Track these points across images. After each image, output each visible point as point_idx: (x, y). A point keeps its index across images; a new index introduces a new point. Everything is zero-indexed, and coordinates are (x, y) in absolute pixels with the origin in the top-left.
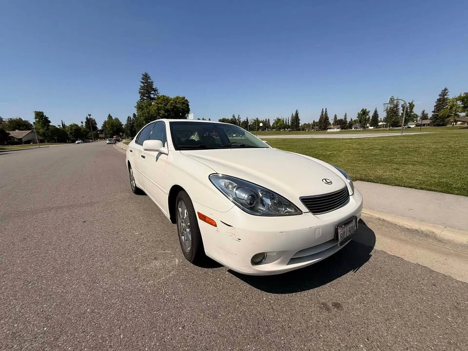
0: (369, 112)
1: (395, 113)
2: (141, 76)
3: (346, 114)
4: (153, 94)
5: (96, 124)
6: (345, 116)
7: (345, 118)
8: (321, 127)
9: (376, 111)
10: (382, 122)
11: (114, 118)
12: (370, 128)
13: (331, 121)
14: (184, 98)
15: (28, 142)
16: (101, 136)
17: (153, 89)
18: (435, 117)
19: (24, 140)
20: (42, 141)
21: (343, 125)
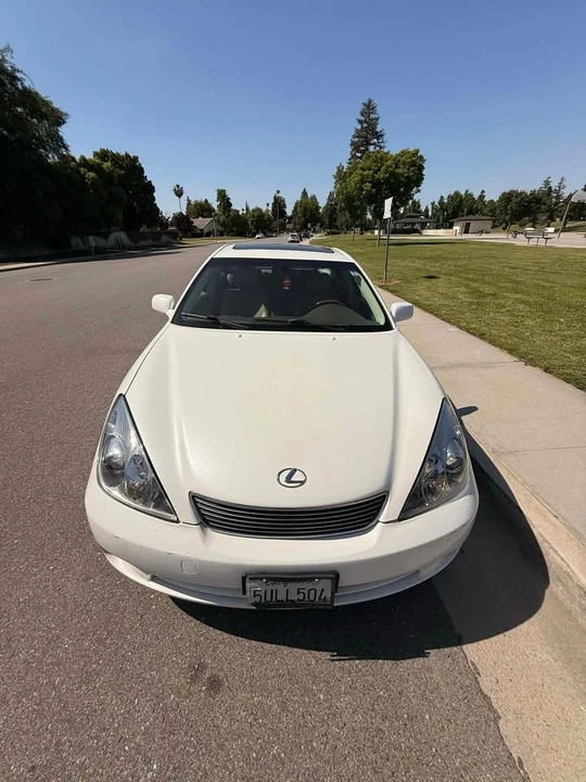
2: (361, 107)
4: (374, 144)
5: (285, 206)
11: (309, 196)
14: (417, 151)
15: (208, 235)
16: (288, 226)
17: (377, 133)
19: (205, 231)
20: (222, 234)
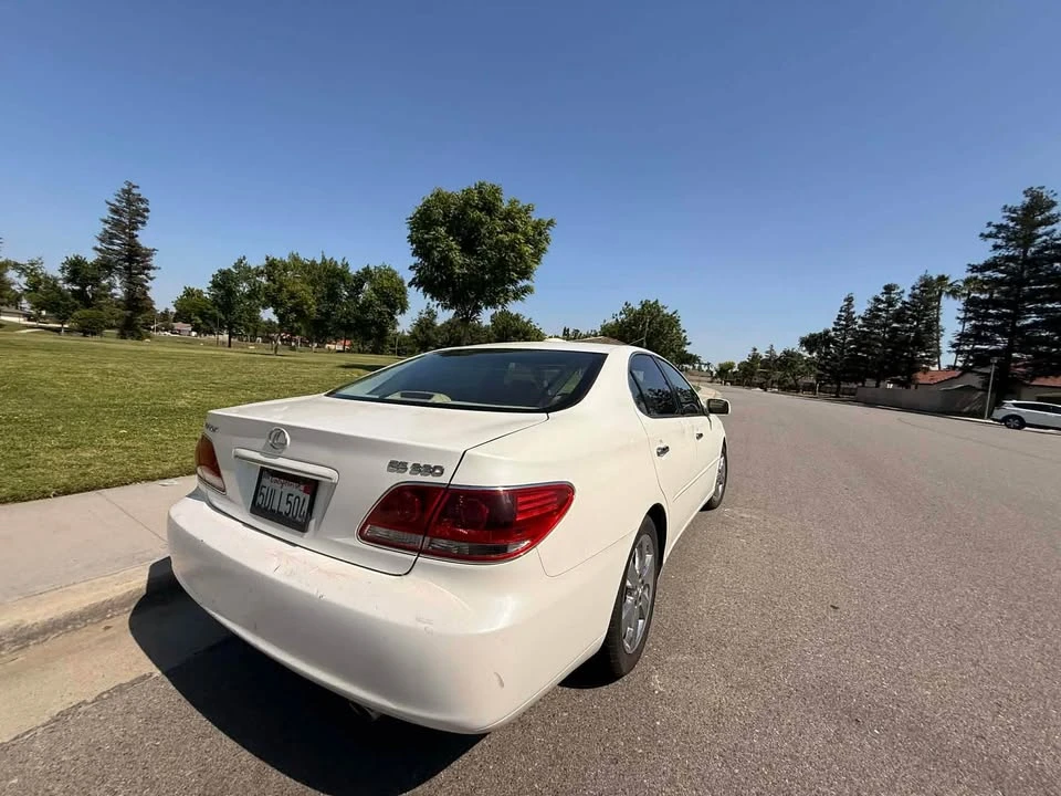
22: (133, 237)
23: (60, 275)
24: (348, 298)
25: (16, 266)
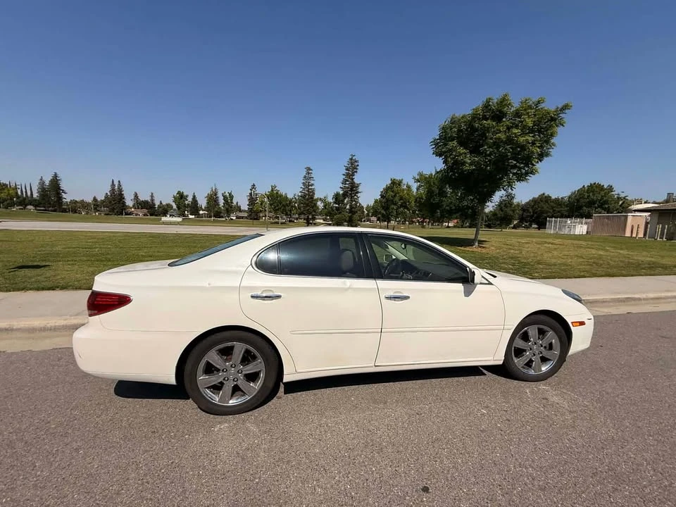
0: (187, 196)
1: (215, 201)
3: (152, 194)
6: (152, 196)
7: (152, 200)
8: (113, 209)
9: (194, 197)
10: (203, 210)
12: (191, 217)
13: (129, 202)
18: (250, 211)
21: (152, 210)
22: (353, 179)
23: (332, 201)
24: (452, 193)
25: (320, 199)
